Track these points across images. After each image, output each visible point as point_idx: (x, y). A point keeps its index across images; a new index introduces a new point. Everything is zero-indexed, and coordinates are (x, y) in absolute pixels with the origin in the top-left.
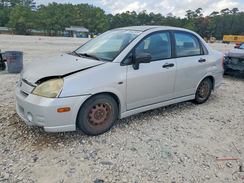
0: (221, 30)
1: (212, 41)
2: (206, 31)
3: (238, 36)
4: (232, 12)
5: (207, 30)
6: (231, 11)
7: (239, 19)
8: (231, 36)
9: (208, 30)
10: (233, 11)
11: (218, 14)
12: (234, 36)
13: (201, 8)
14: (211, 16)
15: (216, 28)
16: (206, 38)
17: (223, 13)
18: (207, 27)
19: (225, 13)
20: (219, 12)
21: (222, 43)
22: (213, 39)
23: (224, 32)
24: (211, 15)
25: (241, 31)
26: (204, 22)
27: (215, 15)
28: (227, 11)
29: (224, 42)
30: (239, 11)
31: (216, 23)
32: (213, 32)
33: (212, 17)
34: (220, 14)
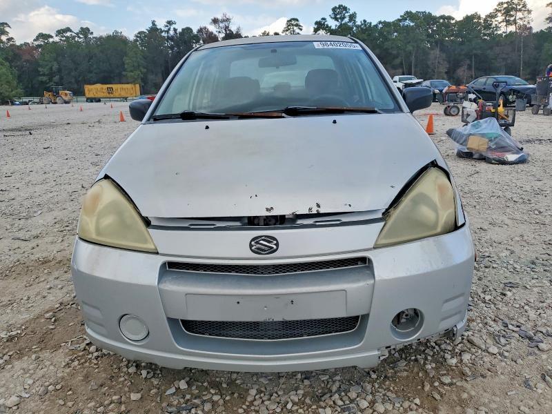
0: (73, 74)
1: (66, 99)
2: (40, 78)
3: (114, 86)
4: (81, 36)
5: (41, 75)
6: (77, 34)
7: (102, 52)
8: (98, 86)
9: (44, 75)
10: (81, 34)
11: (51, 40)
12: (105, 86)
13: (6, 24)
14: (36, 43)
15: (59, 70)
16: (50, 93)
17: (62, 37)
18: (40, 69)
19: (67, 37)
20: (54, 35)
21: (87, 101)
22: (66, 94)
23: (80, 79)
24: (35, 40)
25: (112, 75)
26: (27, 57)
27: (46, 41)
28: (68, 34)
29: (91, 100)
30: (95, 35)
31: (56, 60)
32: (56, 78)
33: (39, 46)
34: (57, 39)
